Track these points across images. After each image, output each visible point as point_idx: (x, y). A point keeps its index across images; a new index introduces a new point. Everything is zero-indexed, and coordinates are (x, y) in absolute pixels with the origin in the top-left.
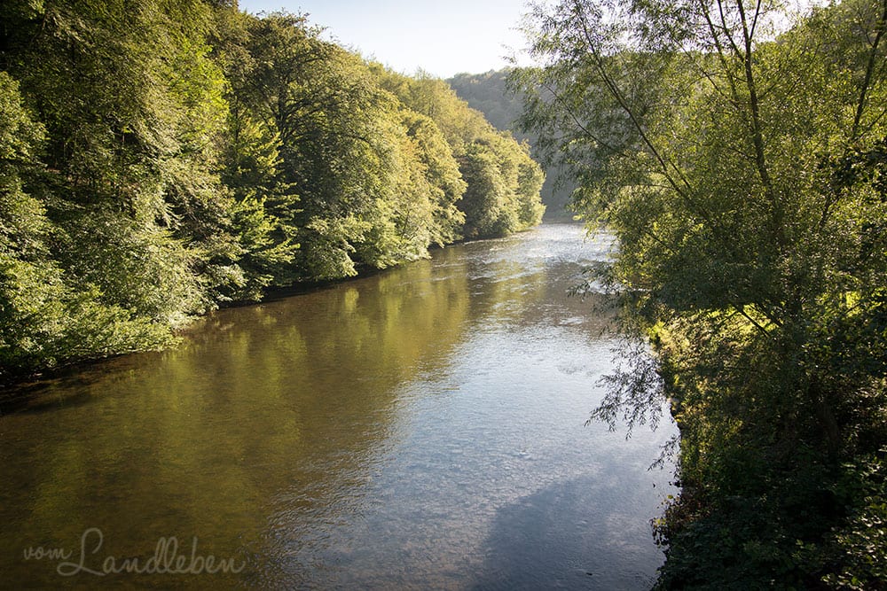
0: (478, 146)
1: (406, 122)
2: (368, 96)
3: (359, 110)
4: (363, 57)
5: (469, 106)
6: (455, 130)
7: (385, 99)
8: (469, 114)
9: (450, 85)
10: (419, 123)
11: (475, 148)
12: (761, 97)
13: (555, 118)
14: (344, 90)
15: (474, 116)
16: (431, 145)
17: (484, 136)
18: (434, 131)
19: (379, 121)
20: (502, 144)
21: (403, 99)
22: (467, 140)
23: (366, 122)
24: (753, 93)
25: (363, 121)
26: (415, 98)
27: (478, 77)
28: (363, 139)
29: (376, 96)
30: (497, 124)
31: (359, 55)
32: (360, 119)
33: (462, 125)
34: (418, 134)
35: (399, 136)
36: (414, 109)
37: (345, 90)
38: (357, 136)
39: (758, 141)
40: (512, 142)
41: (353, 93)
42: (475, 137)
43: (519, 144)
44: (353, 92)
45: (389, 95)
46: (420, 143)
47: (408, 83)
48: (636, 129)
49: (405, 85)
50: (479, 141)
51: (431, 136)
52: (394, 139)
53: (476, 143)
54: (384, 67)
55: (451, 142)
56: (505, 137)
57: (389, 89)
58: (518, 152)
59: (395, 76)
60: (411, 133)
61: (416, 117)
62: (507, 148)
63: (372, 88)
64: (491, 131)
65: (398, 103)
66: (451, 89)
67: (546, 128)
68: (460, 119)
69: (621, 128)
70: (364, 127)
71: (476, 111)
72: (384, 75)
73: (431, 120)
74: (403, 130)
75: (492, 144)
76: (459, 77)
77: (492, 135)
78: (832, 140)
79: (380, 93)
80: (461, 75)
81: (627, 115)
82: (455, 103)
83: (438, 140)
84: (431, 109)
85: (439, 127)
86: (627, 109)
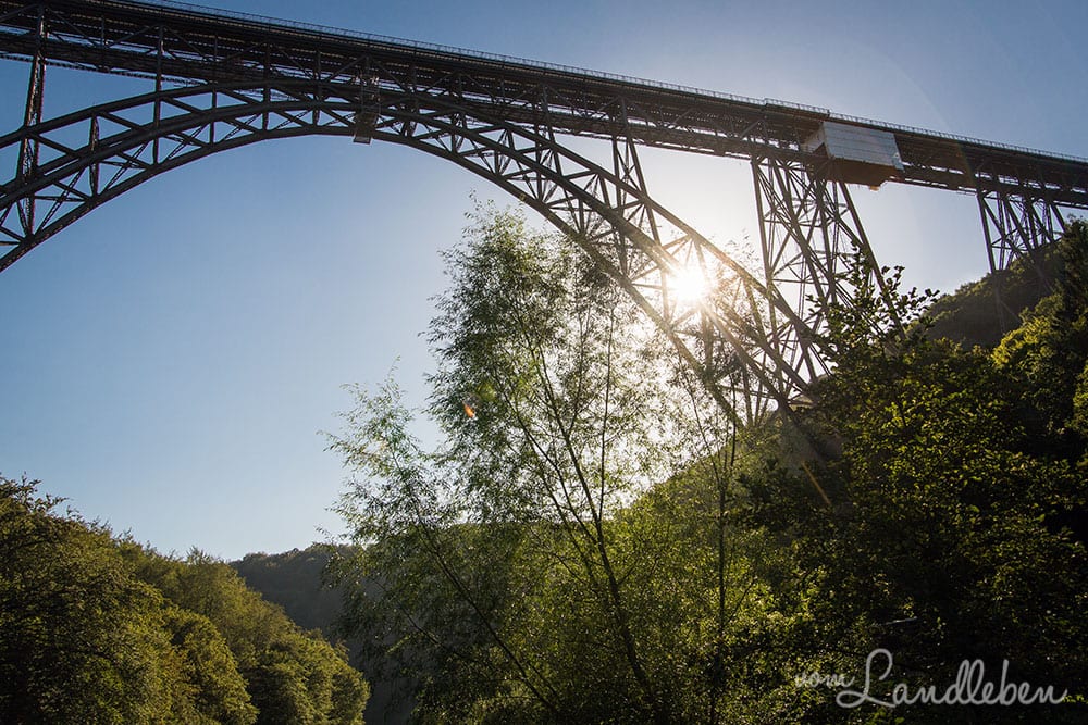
0: (276, 653)
1: (171, 625)
2: (117, 591)
3: (99, 612)
4: (114, 535)
5: (263, 599)
6: (243, 633)
7: (142, 595)
8: (262, 610)
9: (237, 572)
10: (189, 626)
11: (271, 656)
12: (622, 581)
13: (384, 618)
14: (79, 584)
15: (270, 612)
16: (207, 657)
17: (285, 638)
18: (211, 636)
19: (130, 627)
20: (310, 647)
21: (169, 594)
22: (259, 646)
23: (109, 629)
24: (612, 579)
25: (105, 627)
26: (186, 589)
27: (276, 558)
28: (101, 655)
29: (128, 591)
30: (303, 622)
31: (107, 533)
32: (100, 625)
33: (252, 625)
34: (187, 642)
35: (159, 647)
36: (183, 607)
37: (83, 585)
38: (92, 651)
39: (626, 633)
40: (323, 645)
41: (94, 588)
42: (272, 640)
43: (333, 647)
44: (93, 586)
45: (150, 590)
46: (189, 655)
47: (177, 570)
48: (484, 626)
49: (173, 573)
50: (277, 647)
51: (208, 643)
52: (152, 652)
53: (272, 649)
54: (144, 548)
55: (236, 650)
56: (313, 637)
57: (148, 580)
58: (331, 659)
59: (159, 560)
60: (178, 640)
61: (187, 616)
62: (317, 654)
63: (123, 580)
64: (293, 631)
65: (161, 600)
66: (238, 576)
67: (373, 631)
68: (250, 615)
69: (468, 626)
70: (105, 636)
71: (272, 605)
72: (142, 559)
73: (207, 621)
74: (164, 637)
75: (295, 650)
76: (250, 559)
77: (295, 637)
78: (703, 624)
79: (136, 586)
80: (254, 556)
81: (472, 610)
82: (243, 595)
83: (218, 648)
84: (208, 605)
85: (218, 630)
86: (472, 603)
